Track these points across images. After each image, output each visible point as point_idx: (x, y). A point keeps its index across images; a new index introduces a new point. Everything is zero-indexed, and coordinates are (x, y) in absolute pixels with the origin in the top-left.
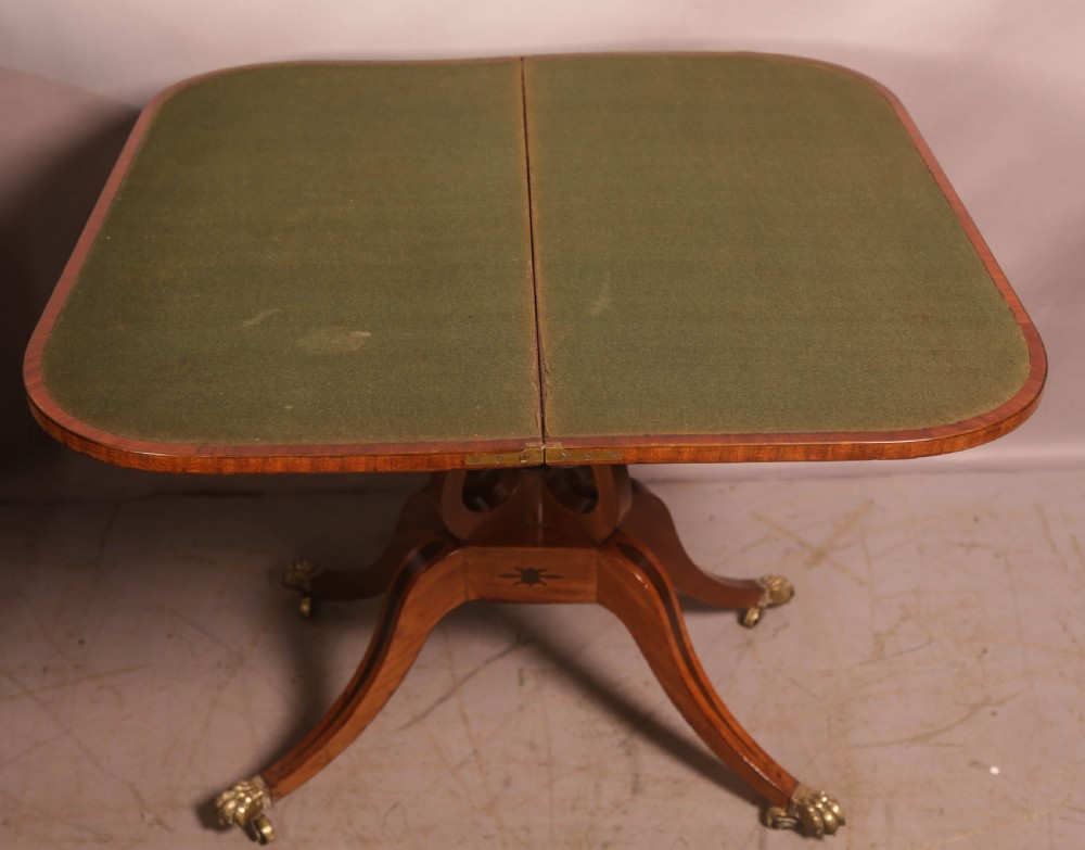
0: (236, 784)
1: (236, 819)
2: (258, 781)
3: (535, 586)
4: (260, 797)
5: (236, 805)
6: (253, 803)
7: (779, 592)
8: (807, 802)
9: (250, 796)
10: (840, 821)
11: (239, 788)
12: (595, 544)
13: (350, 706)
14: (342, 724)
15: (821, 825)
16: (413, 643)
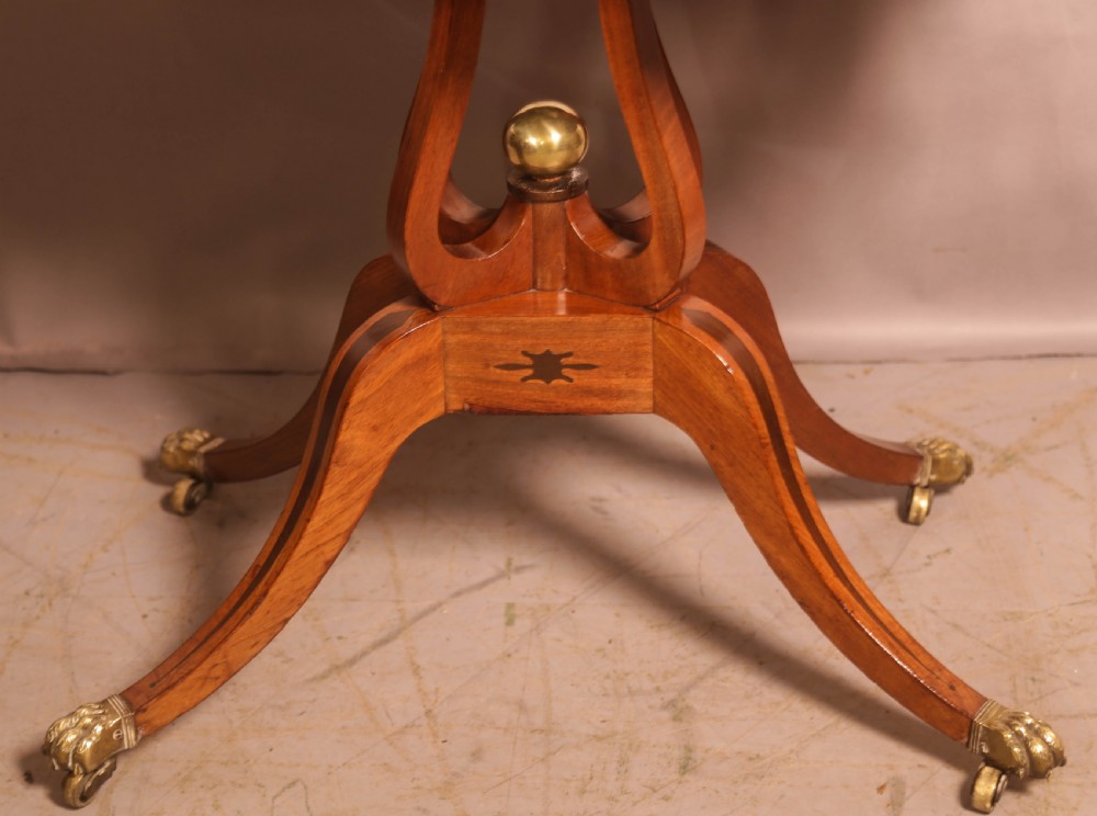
0: (82, 708)
1: (78, 758)
2: (116, 702)
3: (554, 382)
4: (118, 725)
5: (79, 736)
6: (107, 733)
7: (949, 462)
8: (1001, 726)
9: (101, 723)
10: (1058, 758)
11: (85, 711)
12: (649, 308)
13: (263, 582)
14: (250, 612)
15: (1026, 761)
16: (362, 477)
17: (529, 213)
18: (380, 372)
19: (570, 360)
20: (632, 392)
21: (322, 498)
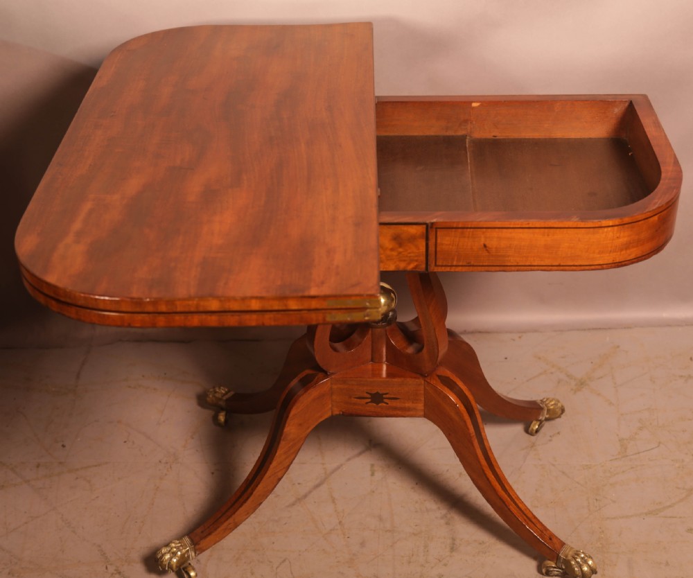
0: (171, 542)
1: (170, 567)
2: (187, 540)
3: (380, 404)
4: (188, 551)
5: (170, 558)
6: (183, 555)
7: (554, 410)
8: (570, 558)
9: (180, 551)
10: (593, 571)
11: (173, 545)
12: (423, 376)
13: (251, 488)
14: (245, 501)
15: (580, 574)
17: (370, 332)
18: (303, 402)
19: (387, 396)
20: (415, 409)
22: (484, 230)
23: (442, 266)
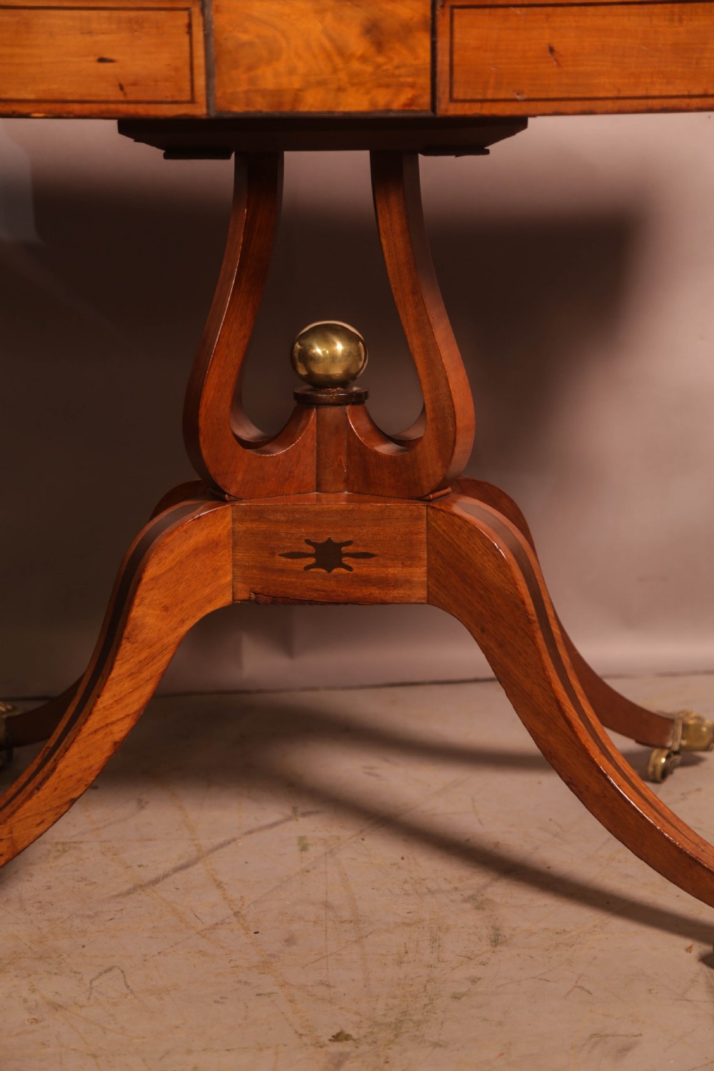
3: (335, 571)
7: (698, 728)
12: (422, 499)
16: (152, 658)
17: (314, 417)
18: (172, 551)
19: (350, 549)
20: (408, 582)
21: (113, 674)
22: (550, 9)
23: (464, 101)
